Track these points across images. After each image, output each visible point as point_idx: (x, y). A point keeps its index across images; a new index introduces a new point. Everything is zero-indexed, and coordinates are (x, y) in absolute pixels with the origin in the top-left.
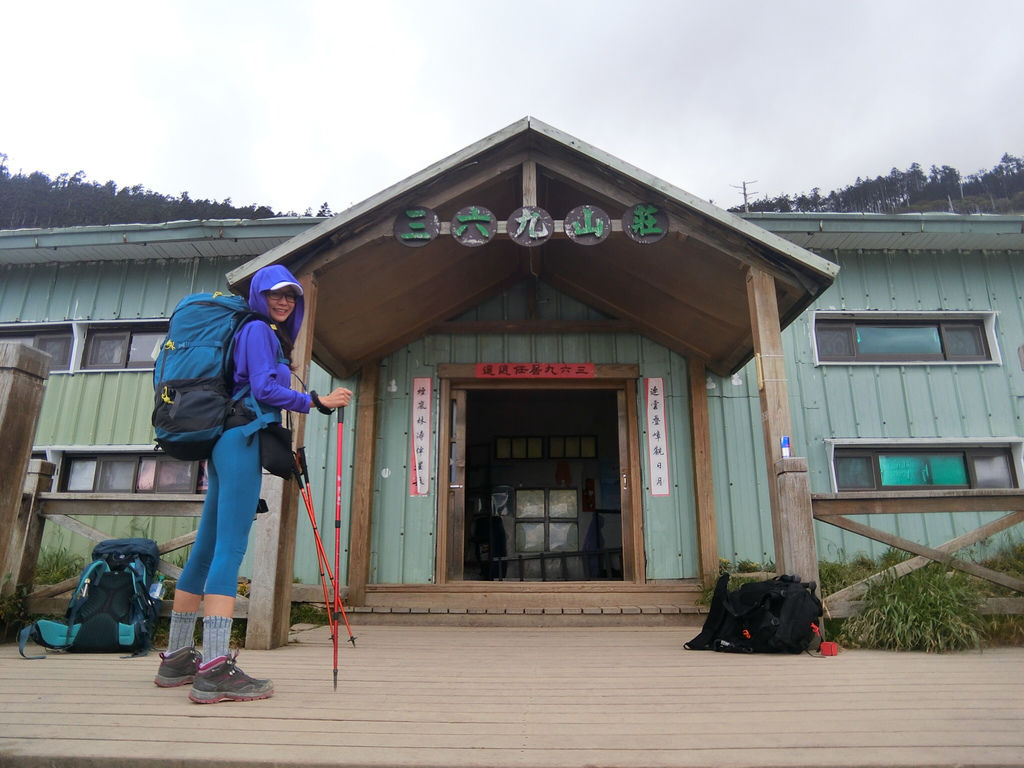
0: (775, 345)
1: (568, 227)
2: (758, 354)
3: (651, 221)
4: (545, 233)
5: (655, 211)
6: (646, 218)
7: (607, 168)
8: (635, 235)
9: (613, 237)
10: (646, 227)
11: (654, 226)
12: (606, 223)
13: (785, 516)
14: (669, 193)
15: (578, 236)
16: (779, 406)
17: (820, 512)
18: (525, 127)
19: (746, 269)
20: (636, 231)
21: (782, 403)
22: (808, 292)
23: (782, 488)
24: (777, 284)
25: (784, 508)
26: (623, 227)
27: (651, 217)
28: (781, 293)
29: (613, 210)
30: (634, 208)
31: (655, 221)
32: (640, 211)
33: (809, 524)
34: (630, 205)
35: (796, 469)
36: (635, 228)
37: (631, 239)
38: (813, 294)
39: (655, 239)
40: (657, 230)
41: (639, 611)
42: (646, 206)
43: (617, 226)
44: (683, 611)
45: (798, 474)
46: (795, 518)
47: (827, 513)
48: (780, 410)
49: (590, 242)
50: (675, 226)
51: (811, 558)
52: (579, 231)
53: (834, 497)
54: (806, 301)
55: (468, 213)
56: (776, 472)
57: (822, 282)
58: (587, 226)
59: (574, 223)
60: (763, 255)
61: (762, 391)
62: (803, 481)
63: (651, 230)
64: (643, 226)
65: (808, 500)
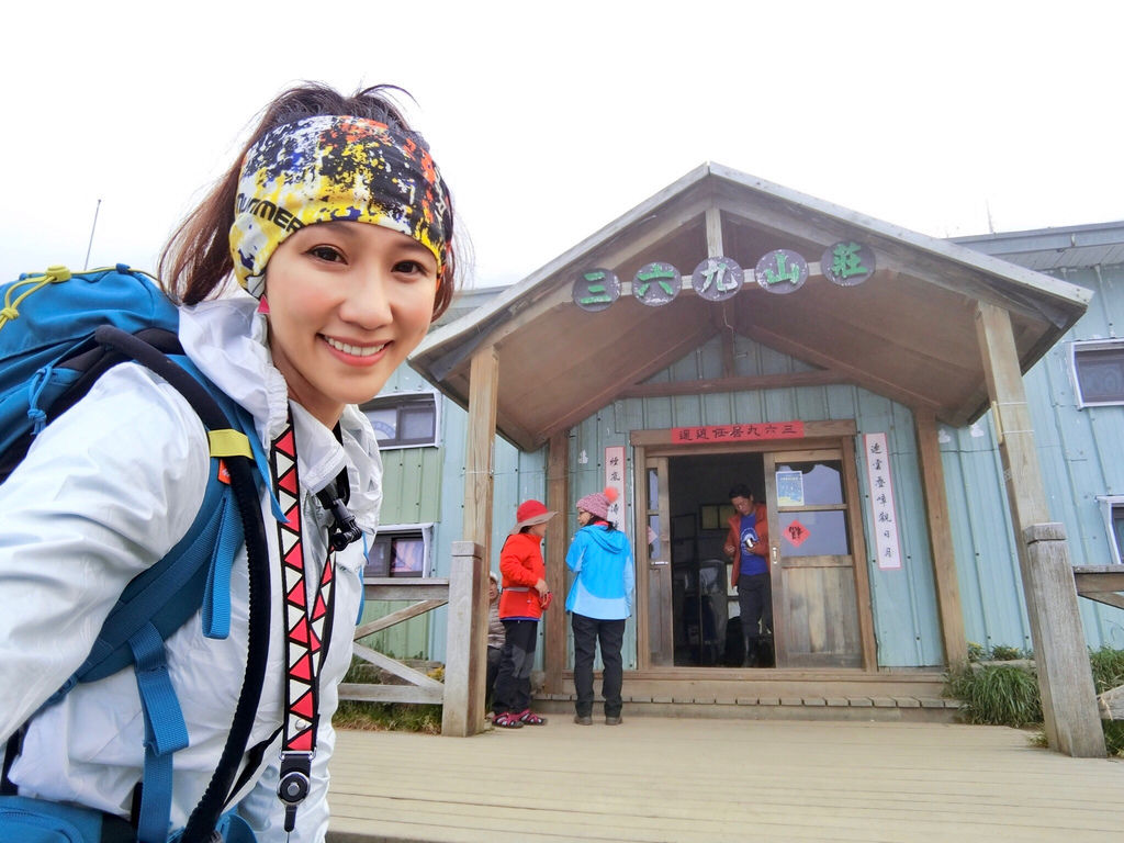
0: (1016, 391)
1: (759, 275)
2: (994, 403)
3: (855, 260)
4: (734, 284)
5: (858, 248)
6: (848, 257)
7: (799, 207)
8: (836, 277)
9: (811, 286)
10: (848, 267)
11: (858, 265)
12: (802, 267)
13: (1040, 593)
14: (873, 227)
15: (771, 285)
16: (1025, 462)
17: (1087, 587)
18: (705, 173)
19: (973, 305)
20: (837, 274)
21: (1028, 459)
22: (1053, 324)
23: (1035, 560)
24: (1013, 318)
25: (1038, 582)
26: (822, 270)
27: (853, 257)
28: (1019, 330)
29: (810, 252)
30: (834, 247)
31: (858, 260)
32: (841, 250)
33: (1073, 602)
34: (829, 244)
35: (1052, 537)
36: (836, 269)
37: (831, 282)
38: (1060, 326)
39: (861, 280)
40: (862, 270)
42: (847, 244)
43: (815, 269)
44: (900, 705)
45: (1053, 542)
46: (1055, 596)
47: (1096, 589)
48: (1026, 467)
49: (786, 290)
50: (883, 263)
51: (1078, 645)
52: (772, 279)
53: (1104, 571)
54: (1050, 337)
55: (648, 271)
56: (1026, 542)
57: (1071, 313)
58: (780, 272)
59: (766, 271)
60: (991, 285)
61: (1002, 446)
62: (1061, 551)
63: (854, 270)
64: (846, 267)
65: (1069, 576)
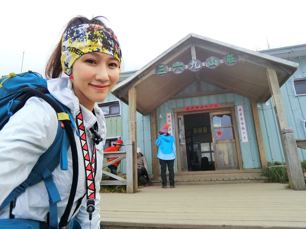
0: (278, 92)
1: (206, 64)
2: (272, 96)
3: (233, 58)
4: (200, 67)
5: (233, 55)
6: (231, 58)
7: (216, 44)
8: (228, 63)
9: (221, 66)
10: (231, 60)
11: (234, 60)
12: (218, 61)
13: (287, 147)
14: (237, 49)
15: (210, 66)
16: (281, 111)
17: (299, 145)
18: (190, 36)
19: (266, 69)
20: (228, 62)
22: (288, 74)
23: (285, 138)
24: (277, 72)
25: (286, 144)
26: (223, 62)
27: (232, 57)
28: (279, 75)
29: (220, 57)
30: (227, 55)
31: (234, 58)
32: (229, 56)
33: (296, 149)
34: (225, 54)
35: (290, 132)
36: (228, 61)
37: (226, 65)
38: (290, 74)
39: (235, 64)
40: (235, 61)
41: (242, 179)
42: (230, 54)
43: (222, 61)
44: (256, 178)
45: (290, 133)
46: (291, 147)
47: (302, 145)
48: (282, 113)
49: (214, 67)
50: (240, 59)
51: (298, 160)
52: (210, 65)
53: (304, 140)
54: (287, 77)
55: (176, 64)
56: (282, 133)
57: (293, 70)
58: (212, 63)
59: (208, 63)
60: (270, 63)
61: (275, 107)
62: (292, 135)
63: (232, 61)
64: (230, 60)
65: (295, 142)
